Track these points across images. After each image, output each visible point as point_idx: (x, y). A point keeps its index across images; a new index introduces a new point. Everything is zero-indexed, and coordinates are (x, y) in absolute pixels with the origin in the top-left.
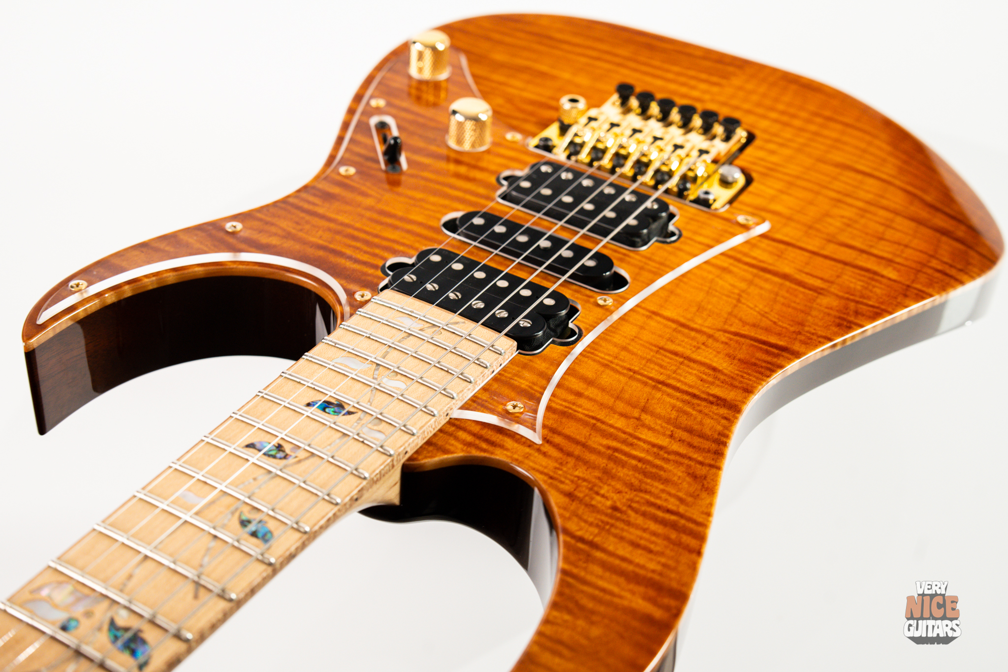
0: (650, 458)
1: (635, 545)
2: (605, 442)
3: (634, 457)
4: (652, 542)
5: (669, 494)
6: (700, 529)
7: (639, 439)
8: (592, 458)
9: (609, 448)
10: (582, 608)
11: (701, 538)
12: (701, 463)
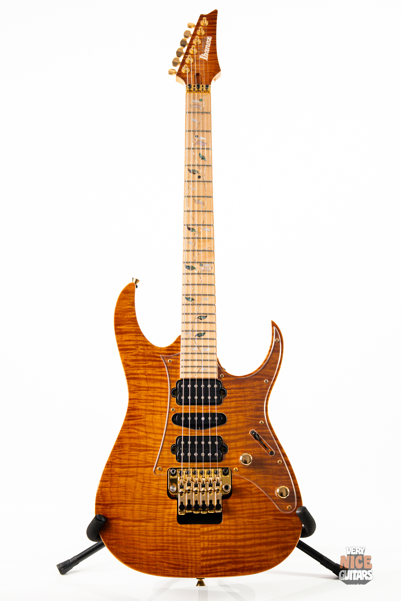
0: (139, 365)
1: (130, 340)
2: (149, 364)
3: (141, 363)
4: (127, 343)
5: (130, 357)
6: (121, 352)
7: (143, 369)
8: (149, 358)
9: (147, 363)
10: (131, 321)
11: (120, 350)
12: (129, 370)
